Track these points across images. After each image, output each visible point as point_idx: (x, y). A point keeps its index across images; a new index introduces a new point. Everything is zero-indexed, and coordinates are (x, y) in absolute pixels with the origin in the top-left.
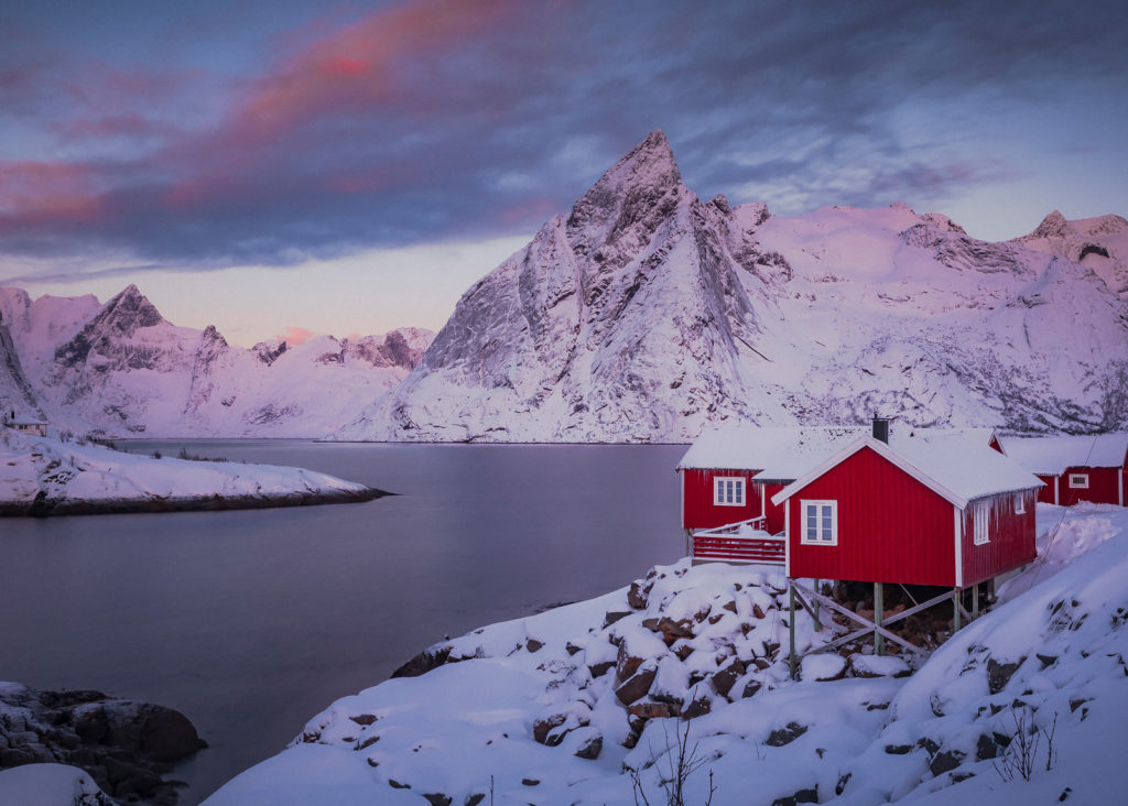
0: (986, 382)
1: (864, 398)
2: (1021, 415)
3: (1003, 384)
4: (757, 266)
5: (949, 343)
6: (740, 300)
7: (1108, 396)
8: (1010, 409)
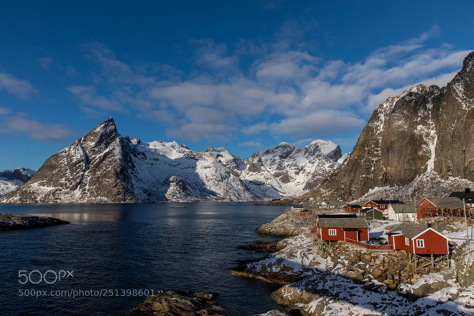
0: (196, 187)
2: (204, 195)
4: (137, 156)
5: (187, 177)
6: (133, 164)
8: (202, 194)
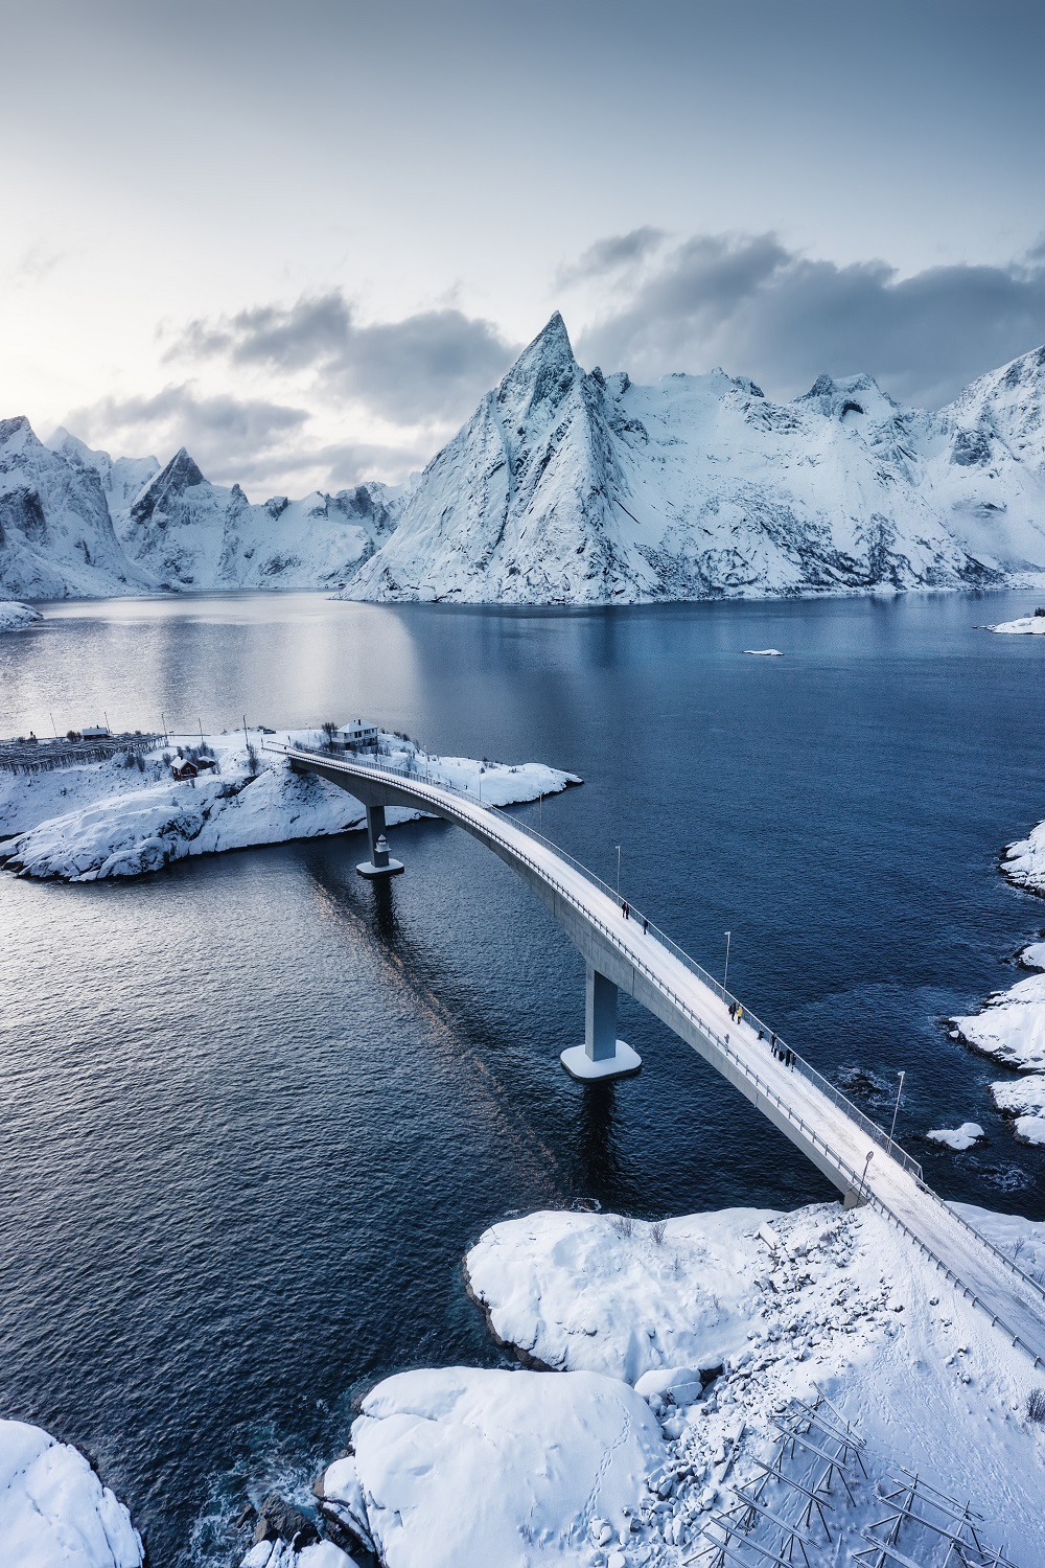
0: (788, 538)
1: (707, 556)
2: (814, 569)
3: (799, 539)
4: (625, 432)
6: (616, 465)
7: (873, 549)
8: (807, 563)
